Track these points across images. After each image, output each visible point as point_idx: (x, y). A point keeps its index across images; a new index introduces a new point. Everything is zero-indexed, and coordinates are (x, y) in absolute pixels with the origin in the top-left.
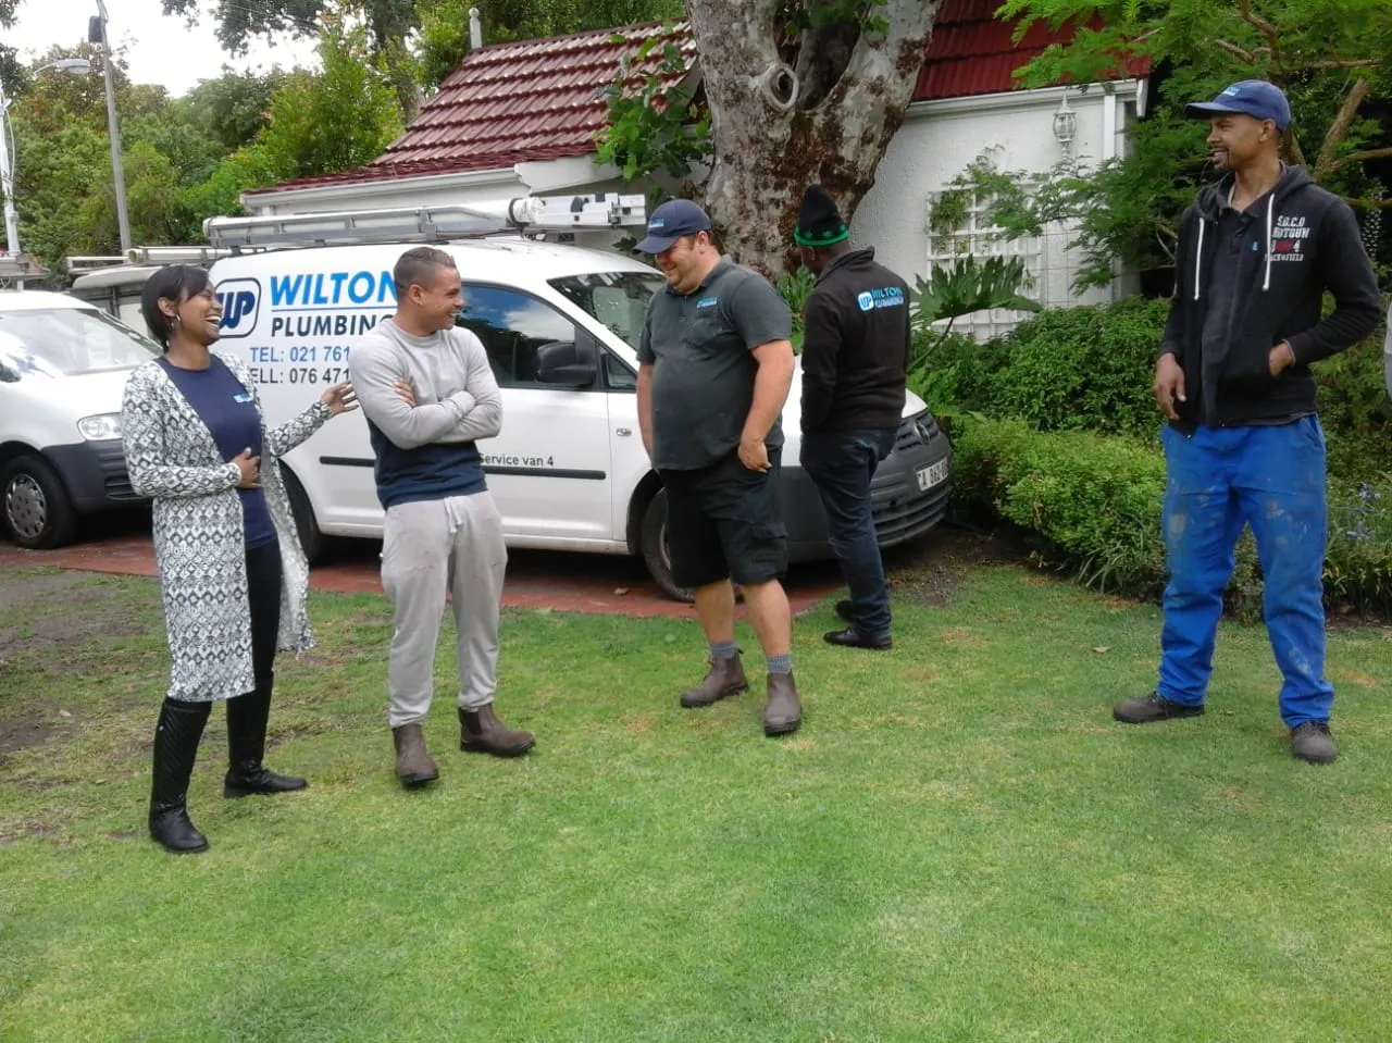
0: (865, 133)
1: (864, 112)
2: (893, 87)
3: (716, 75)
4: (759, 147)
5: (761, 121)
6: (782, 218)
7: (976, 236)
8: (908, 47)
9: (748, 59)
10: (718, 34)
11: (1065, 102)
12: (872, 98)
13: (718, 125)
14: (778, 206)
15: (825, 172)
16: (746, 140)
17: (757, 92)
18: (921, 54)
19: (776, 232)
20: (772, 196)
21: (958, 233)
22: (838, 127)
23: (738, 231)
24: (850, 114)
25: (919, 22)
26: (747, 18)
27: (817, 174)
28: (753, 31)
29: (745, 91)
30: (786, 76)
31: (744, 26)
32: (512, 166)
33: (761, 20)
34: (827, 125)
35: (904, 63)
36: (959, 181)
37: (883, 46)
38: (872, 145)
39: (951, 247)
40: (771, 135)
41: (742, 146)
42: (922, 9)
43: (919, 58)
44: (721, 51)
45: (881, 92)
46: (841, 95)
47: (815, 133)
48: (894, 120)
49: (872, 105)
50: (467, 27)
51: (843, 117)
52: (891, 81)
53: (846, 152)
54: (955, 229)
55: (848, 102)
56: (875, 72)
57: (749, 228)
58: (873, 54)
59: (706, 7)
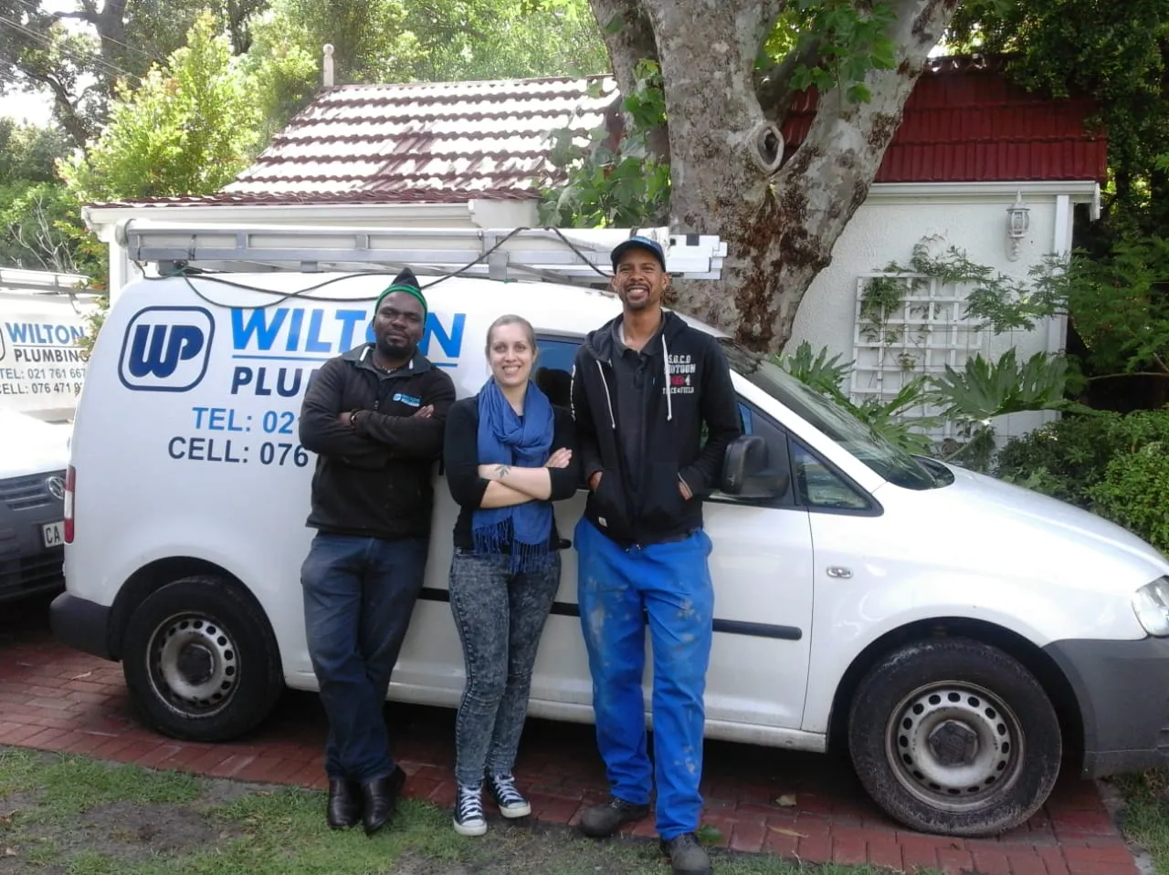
0: (832, 207)
1: (833, 184)
2: (863, 162)
3: (687, 126)
4: (728, 210)
5: (736, 182)
6: (743, 290)
7: (909, 325)
8: (880, 120)
9: (732, 113)
10: (697, 81)
11: (1019, 198)
12: (842, 171)
13: (681, 182)
14: (737, 275)
15: (786, 245)
16: (712, 202)
17: (740, 149)
18: (890, 129)
19: (733, 305)
20: (734, 265)
21: (890, 321)
22: (802, 198)
23: (691, 299)
24: (816, 185)
25: (895, 97)
26: (732, 67)
27: (777, 246)
28: (739, 82)
29: (722, 147)
30: (772, 135)
31: (728, 76)
32: (466, 201)
33: (746, 72)
34: (791, 195)
35: (875, 138)
36: (892, 268)
37: (854, 117)
38: (837, 220)
39: (882, 336)
40: (747, 198)
41: (708, 206)
42: (899, 85)
43: (889, 136)
44: (698, 102)
45: (851, 166)
46: (804, 165)
47: (778, 202)
48: (859, 197)
49: (842, 178)
50: (320, 64)
51: (807, 189)
52: (861, 155)
53: (810, 225)
54: (887, 317)
55: (813, 171)
56: (845, 144)
57: (703, 298)
58: (842, 125)
59: (688, 51)
